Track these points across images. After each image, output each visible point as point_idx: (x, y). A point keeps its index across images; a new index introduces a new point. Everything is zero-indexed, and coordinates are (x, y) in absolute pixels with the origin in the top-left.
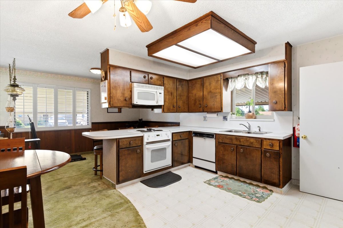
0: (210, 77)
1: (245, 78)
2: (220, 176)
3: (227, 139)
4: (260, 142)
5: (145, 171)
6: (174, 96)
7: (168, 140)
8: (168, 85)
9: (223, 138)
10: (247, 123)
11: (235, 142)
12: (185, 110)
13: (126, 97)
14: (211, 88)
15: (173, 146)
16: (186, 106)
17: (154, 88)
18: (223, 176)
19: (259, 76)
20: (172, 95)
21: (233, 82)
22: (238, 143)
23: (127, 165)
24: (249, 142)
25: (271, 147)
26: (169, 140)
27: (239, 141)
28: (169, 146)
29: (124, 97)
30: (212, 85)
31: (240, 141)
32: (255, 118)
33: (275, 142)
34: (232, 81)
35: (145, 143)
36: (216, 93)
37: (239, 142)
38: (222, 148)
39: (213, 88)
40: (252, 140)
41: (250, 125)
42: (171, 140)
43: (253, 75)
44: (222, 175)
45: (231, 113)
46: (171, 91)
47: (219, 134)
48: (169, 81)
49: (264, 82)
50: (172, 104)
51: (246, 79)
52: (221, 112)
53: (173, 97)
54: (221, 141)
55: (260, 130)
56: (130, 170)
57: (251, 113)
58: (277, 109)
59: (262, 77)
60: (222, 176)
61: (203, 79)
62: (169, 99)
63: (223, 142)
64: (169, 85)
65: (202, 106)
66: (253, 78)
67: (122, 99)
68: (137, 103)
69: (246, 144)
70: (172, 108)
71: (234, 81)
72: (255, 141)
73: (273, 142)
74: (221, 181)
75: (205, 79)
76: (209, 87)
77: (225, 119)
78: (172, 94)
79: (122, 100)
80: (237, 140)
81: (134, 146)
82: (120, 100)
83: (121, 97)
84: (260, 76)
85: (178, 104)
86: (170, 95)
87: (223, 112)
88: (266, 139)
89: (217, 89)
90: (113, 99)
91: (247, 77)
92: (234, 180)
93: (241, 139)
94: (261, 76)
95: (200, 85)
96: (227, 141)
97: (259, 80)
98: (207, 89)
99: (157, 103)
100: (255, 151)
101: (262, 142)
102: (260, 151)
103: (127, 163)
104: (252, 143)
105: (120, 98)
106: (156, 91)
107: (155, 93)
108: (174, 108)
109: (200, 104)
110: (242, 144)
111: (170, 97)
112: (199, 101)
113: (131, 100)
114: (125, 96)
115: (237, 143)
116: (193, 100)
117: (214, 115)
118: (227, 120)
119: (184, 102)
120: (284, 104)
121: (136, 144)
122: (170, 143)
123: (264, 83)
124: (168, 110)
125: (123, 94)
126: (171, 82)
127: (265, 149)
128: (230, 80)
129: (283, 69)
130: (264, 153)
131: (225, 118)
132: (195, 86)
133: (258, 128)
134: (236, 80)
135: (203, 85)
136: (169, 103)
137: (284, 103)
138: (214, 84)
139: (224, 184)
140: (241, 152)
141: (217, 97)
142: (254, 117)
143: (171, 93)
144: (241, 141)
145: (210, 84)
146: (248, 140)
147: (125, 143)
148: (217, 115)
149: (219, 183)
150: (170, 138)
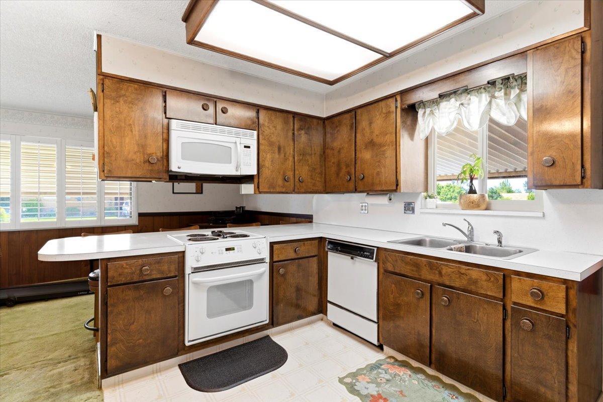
0: (370, 107)
1: (458, 103)
2: (388, 360)
3: (407, 263)
4: (501, 281)
5: (189, 341)
6: (285, 154)
7: (261, 261)
8: (271, 127)
9: (396, 261)
10: (465, 220)
11: (426, 274)
12: (317, 188)
13: (150, 155)
14: (372, 133)
15: (275, 274)
16: (318, 179)
17: (230, 133)
18: (396, 360)
19: (497, 94)
20: (282, 151)
21: (429, 114)
22: (435, 278)
23: (133, 327)
24: (465, 276)
25: (536, 302)
26: (263, 259)
27: (437, 272)
28: (261, 275)
29: (144, 154)
30: (374, 125)
31: (440, 273)
32: (487, 209)
33: (550, 287)
34: (425, 112)
35: (188, 270)
36: (384, 146)
37: (437, 276)
38: (393, 286)
39: (377, 132)
40: (475, 273)
41: (472, 228)
42: (268, 260)
43: (481, 93)
44: (393, 358)
45: (425, 194)
46: (277, 144)
47: (386, 250)
48: (273, 118)
49: (514, 107)
50: (281, 173)
51: (462, 104)
52: (396, 191)
53: (285, 156)
54: (390, 268)
55: (500, 242)
56: (141, 340)
57: (475, 195)
58: (557, 183)
59: (506, 94)
60: (393, 360)
61: (355, 112)
62: (272, 161)
63: (396, 271)
64: (274, 129)
65: (353, 178)
66: (480, 101)
67: (139, 158)
68: (179, 168)
69: (457, 284)
70: (280, 182)
71: (432, 113)
72: (484, 277)
73: (545, 285)
74: (388, 377)
75: (359, 111)
76: (367, 130)
77: (409, 210)
78: (282, 149)
79: (138, 161)
80: (431, 269)
81: (154, 277)
82: (133, 160)
83: (135, 153)
84: (500, 94)
85: (297, 172)
86: (277, 151)
87: (402, 191)
88: (518, 273)
89: (386, 135)
90: (113, 158)
91: (464, 98)
92: (424, 377)
93: (443, 267)
94: (503, 94)
95: (349, 127)
96: (406, 270)
97: (498, 105)
98: (363, 135)
99: (237, 171)
100: (485, 306)
101: (508, 281)
102: (501, 308)
103: (133, 323)
104: (475, 282)
105: (134, 157)
106: (233, 140)
107: (232, 146)
108: (286, 183)
109: (349, 173)
110: (447, 283)
111: (277, 156)
112: (347, 166)
113: (165, 161)
114: (149, 152)
115: (432, 277)
116: (333, 163)
117: (383, 200)
118: (413, 212)
119: (315, 169)
120: (579, 167)
121: (163, 273)
122: (265, 268)
123: (514, 112)
124: (269, 188)
125: (143, 147)
126: (279, 122)
127: (515, 303)
128: (420, 112)
129: (575, 59)
130: (512, 315)
131: (409, 208)
132: (338, 131)
133: (496, 236)
134: (437, 111)
135: (354, 127)
136: (272, 171)
137: (579, 162)
138: (378, 122)
139: (392, 389)
140: (443, 303)
141: (386, 155)
142: (484, 206)
143: (279, 148)
144: (444, 272)
145: (371, 123)
146: (463, 271)
147: (126, 271)
148: (390, 199)
149: (378, 385)
150: (266, 255)
